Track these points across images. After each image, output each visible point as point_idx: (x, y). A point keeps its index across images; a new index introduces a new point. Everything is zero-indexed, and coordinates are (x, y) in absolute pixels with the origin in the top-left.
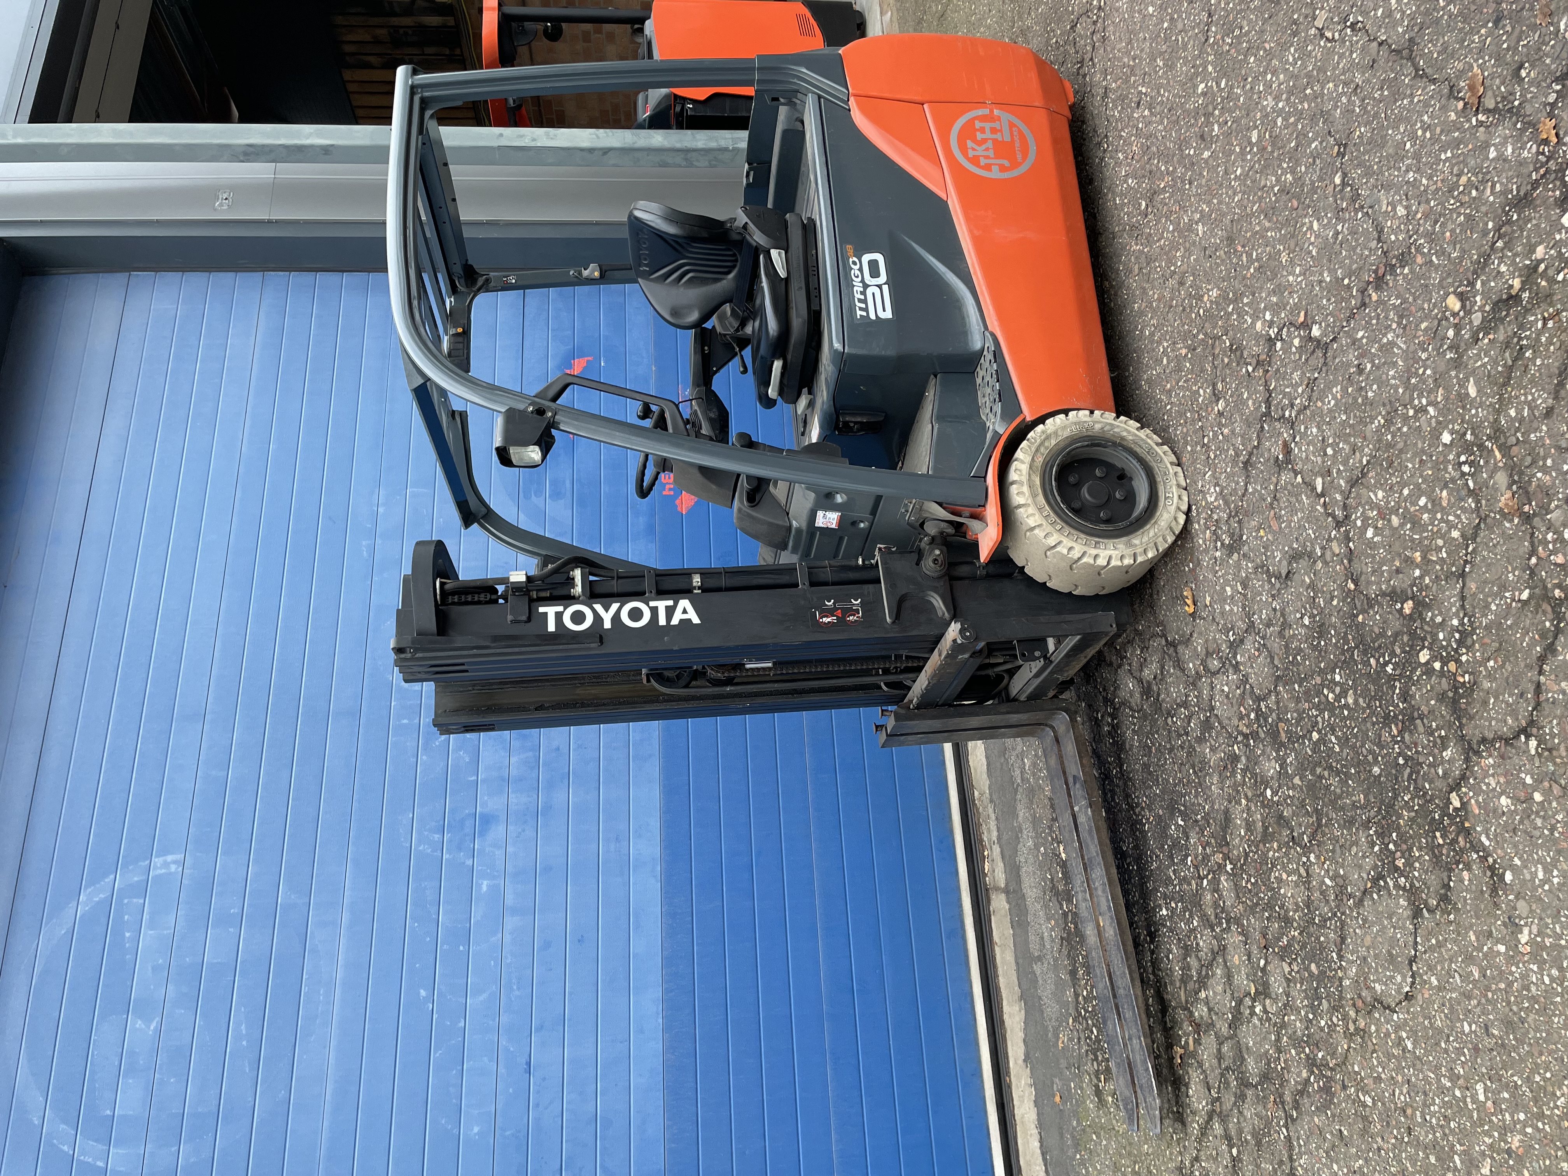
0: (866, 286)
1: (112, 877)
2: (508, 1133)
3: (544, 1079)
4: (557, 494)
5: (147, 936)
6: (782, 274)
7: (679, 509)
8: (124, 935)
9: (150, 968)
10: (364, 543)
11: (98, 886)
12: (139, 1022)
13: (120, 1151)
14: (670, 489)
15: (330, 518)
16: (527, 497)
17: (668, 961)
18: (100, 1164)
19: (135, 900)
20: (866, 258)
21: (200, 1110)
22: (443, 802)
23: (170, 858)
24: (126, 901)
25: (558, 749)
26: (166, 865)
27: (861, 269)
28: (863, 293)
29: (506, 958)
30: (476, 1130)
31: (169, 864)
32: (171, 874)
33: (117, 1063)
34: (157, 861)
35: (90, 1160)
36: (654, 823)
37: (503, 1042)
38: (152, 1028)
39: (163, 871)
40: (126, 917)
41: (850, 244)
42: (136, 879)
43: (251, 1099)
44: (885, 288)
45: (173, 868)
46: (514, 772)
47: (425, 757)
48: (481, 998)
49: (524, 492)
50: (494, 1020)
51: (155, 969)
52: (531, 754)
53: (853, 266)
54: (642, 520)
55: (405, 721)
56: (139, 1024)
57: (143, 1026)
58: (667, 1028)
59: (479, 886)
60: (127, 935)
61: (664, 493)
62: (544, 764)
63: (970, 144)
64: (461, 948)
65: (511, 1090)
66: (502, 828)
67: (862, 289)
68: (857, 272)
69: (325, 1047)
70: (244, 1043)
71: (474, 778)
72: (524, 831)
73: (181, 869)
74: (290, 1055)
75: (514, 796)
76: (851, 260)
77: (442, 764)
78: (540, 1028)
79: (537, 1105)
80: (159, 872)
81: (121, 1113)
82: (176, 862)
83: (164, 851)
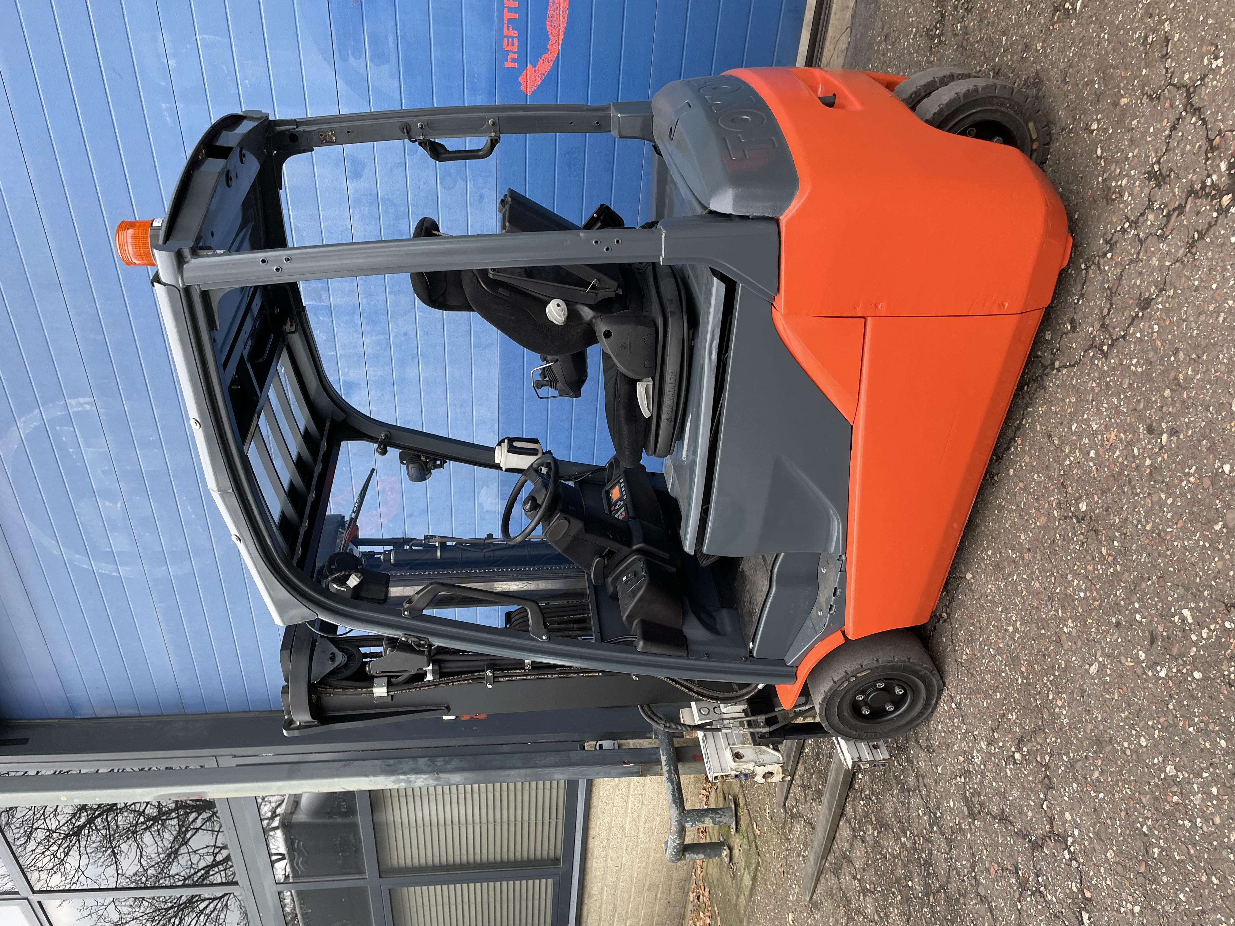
1: (37, 411)
5: (88, 454)
9: (100, 471)
11: (28, 417)
12: (107, 504)
13: (126, 569)
18: (115, 575)
23: (81, 400)
24: (58, 428)
26: (80, 405)
31: (82, 404)
35: (106, 572)
39: (80, 409)
40: (64, 439)
42: (59, 413)
45: (88, 407)
46: (368, 351)
51: (104, 472)
52: (381, 337)
54: (480, 99)
57: (111, 504)
60: (71, 450)
62: (395, 346)
70: (193, 516)
72: (383, 395)
75: (371, 369)
80: (76, 409)
81: (117, 550)
82: (88, 403)
83: (75, 394)
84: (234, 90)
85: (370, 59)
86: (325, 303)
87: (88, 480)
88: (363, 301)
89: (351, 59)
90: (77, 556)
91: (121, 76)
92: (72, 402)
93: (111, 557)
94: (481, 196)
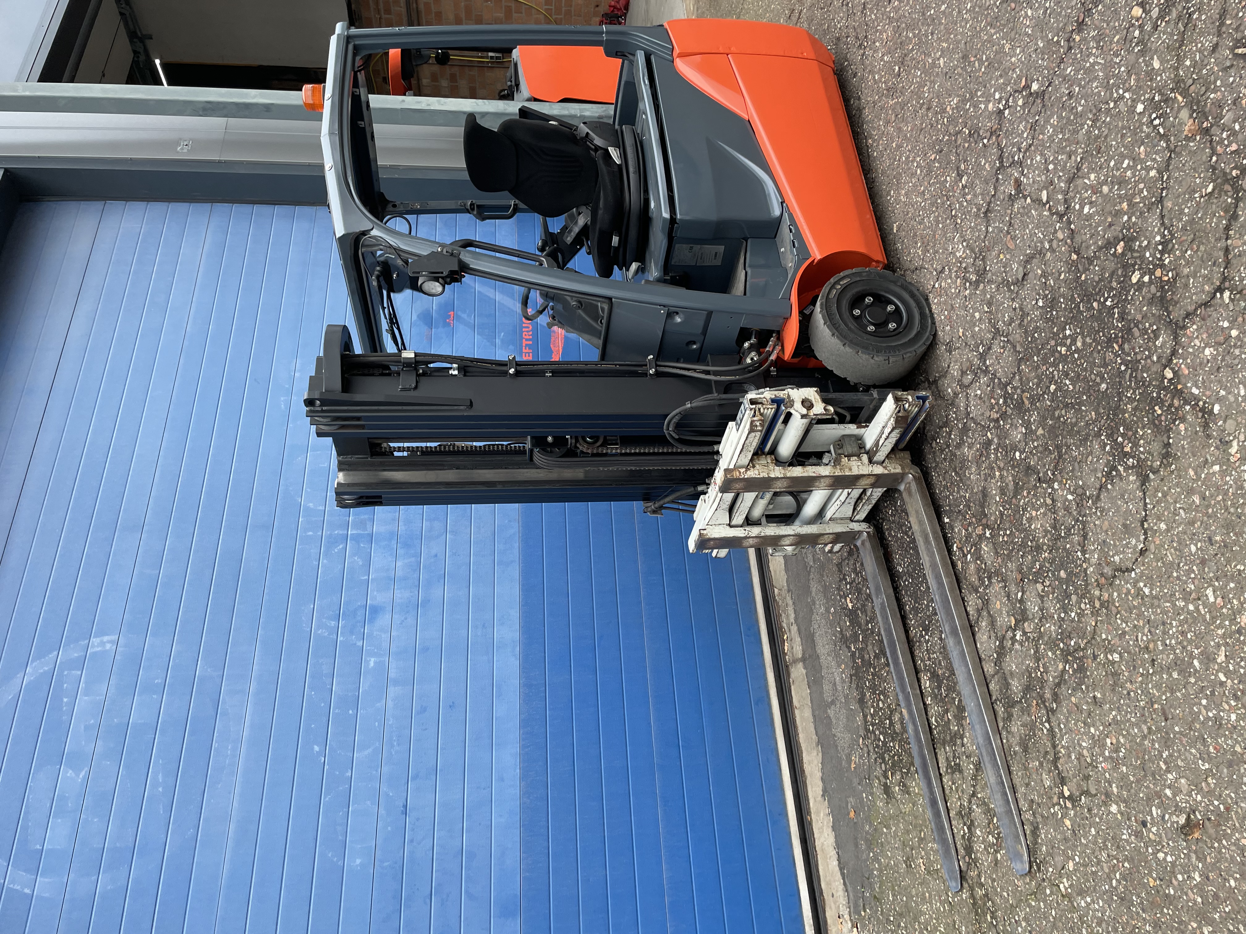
1: (56, 653)
2: (386, 864)
3: (418, 819)
5: (82, 701)
8: (62, 703)
9: (83, 727)
11: (43, 660)
12: (70, 772)
13: (46, 880)
15: (256, 380)
17: (524, 723)
18: (27, 891)
19: (74, 671)
21: (118, 845)
22: (339, 596)
23: (106, 638)
24: (66, 673)
25: (436, 556)
26: (103, 644)
29: (389, 720)
30: (358, 861)
31: (105, 643)
32: (105, 651)
33: (48, 805)
34: (95, 641)
35: (19, 888)
36: (515, 614)
37: (384, 788)
38: (81, 776)
39: (99, 649)
40: (65, 685)
42: (76, 655)
43: (164, 836)
45: (108, 646)
46: (399, 573)
47: (325, 561)
48: (366, 752)
50: (377, 771)
51: (87, 728)
52: (413, 559)
55: (311, 533)
56: (70, 773)
57: (73, 775)
58: (524, 776)
59: (368, 662)
60: (65, 700)
62: (424, 567)
64: (351, 712)
65: (389, 828)
66: (388, 616)
69: (230, 793)
70: (160, 789)
71: (366, 577)
72: (406, 619)
73: (115, 646)
74: (200, 799)
75: (399, 591)
77: (340, 567)
78: (416, 777)
79: (411, 841)
80: (96, 649)
81: (49, 847)
82: (111, 642)
83: (103, 632)
86: (369, 531)
88: (402, 528)
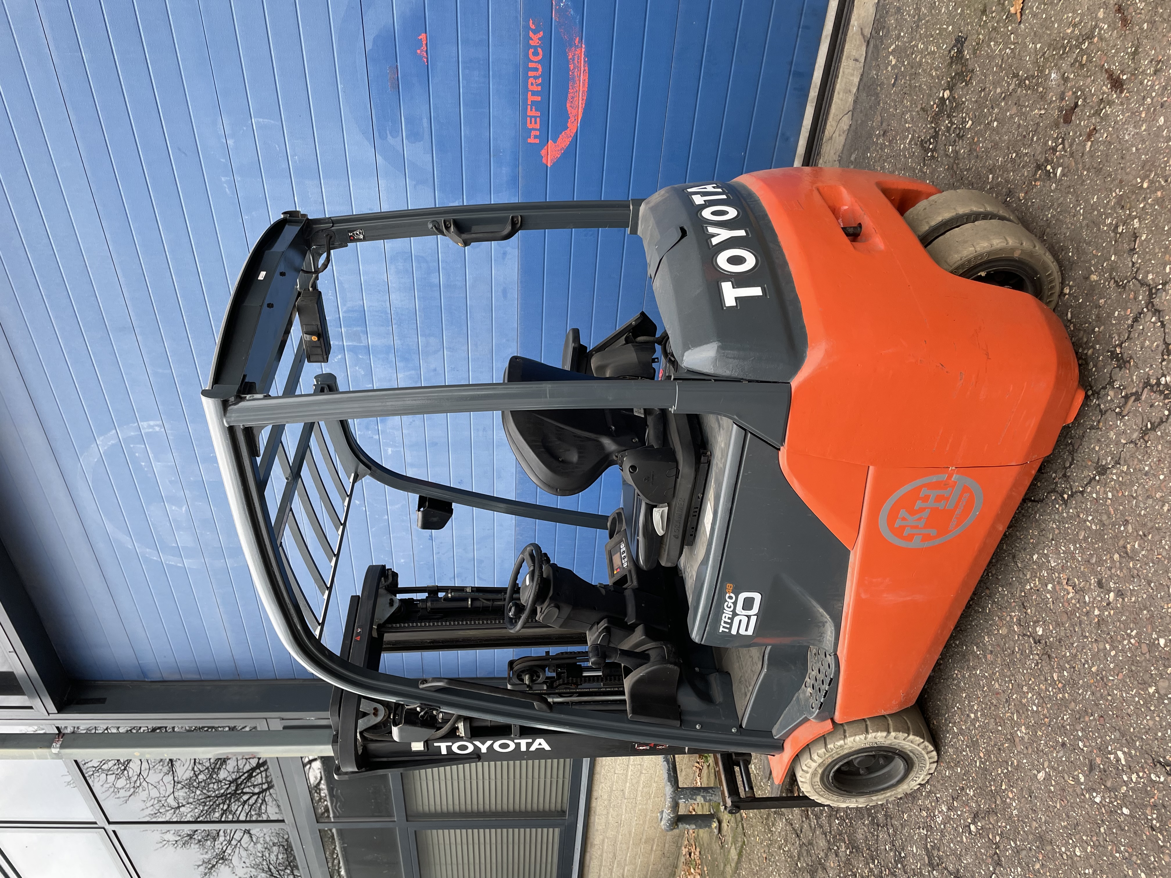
0: (735, 614)
1: (114, 431)
2: (422, 562)
3: (441, 543)
4: (414, 136)
5: (157, 466)
6: (660, 532)
7: (544, 161)
8: (142, 465)
9: (168, 482)
10: (223, 179)
12: (174, 506)
13: (190, 561)
14: (536, 137)
15: (179, 149)
16: (383, 137)
18: (180, 565)
19: (138, 446)
20: (743, 596)
23: (152, 423)
24: (132, 447)
26: (150, 427)
27: (735, 603)
28: (732, 619)
30: (402, 561)
31: (153, 426)
32: (157, 432)
35: (173, 564)
38: (183, 510)
39: (150, 430)
40: (137, 456)
41: (730, 583)
42: (132, 434)
44: (754, 619)
45: (157, 429)
49: (379, 130)
51: (171, 482)
53: (728, 600)
54: (505, 170)
56: (174, 508)
57: (177, 510)
60: (143, 464)
61: (529, 141)
63: (903, 513)
67: (731, 616)
68: (730, 604)
73: (163, 430)
76: (728, 595)
80: (147, 430)
82: (157, 425)
83: (145, 419)
84: (285, 166)
85: (407, 138)
86: (364, 343)
87: (157, 488)
88: (397, 342)
89: (389, 137)
90: (148, 550)
91: (185, 154)
92: (144, 424)
93: (177, 552)
94: (505, 254)
